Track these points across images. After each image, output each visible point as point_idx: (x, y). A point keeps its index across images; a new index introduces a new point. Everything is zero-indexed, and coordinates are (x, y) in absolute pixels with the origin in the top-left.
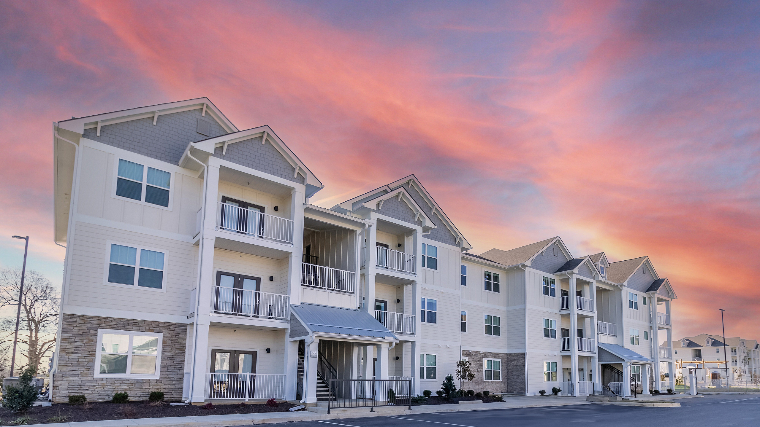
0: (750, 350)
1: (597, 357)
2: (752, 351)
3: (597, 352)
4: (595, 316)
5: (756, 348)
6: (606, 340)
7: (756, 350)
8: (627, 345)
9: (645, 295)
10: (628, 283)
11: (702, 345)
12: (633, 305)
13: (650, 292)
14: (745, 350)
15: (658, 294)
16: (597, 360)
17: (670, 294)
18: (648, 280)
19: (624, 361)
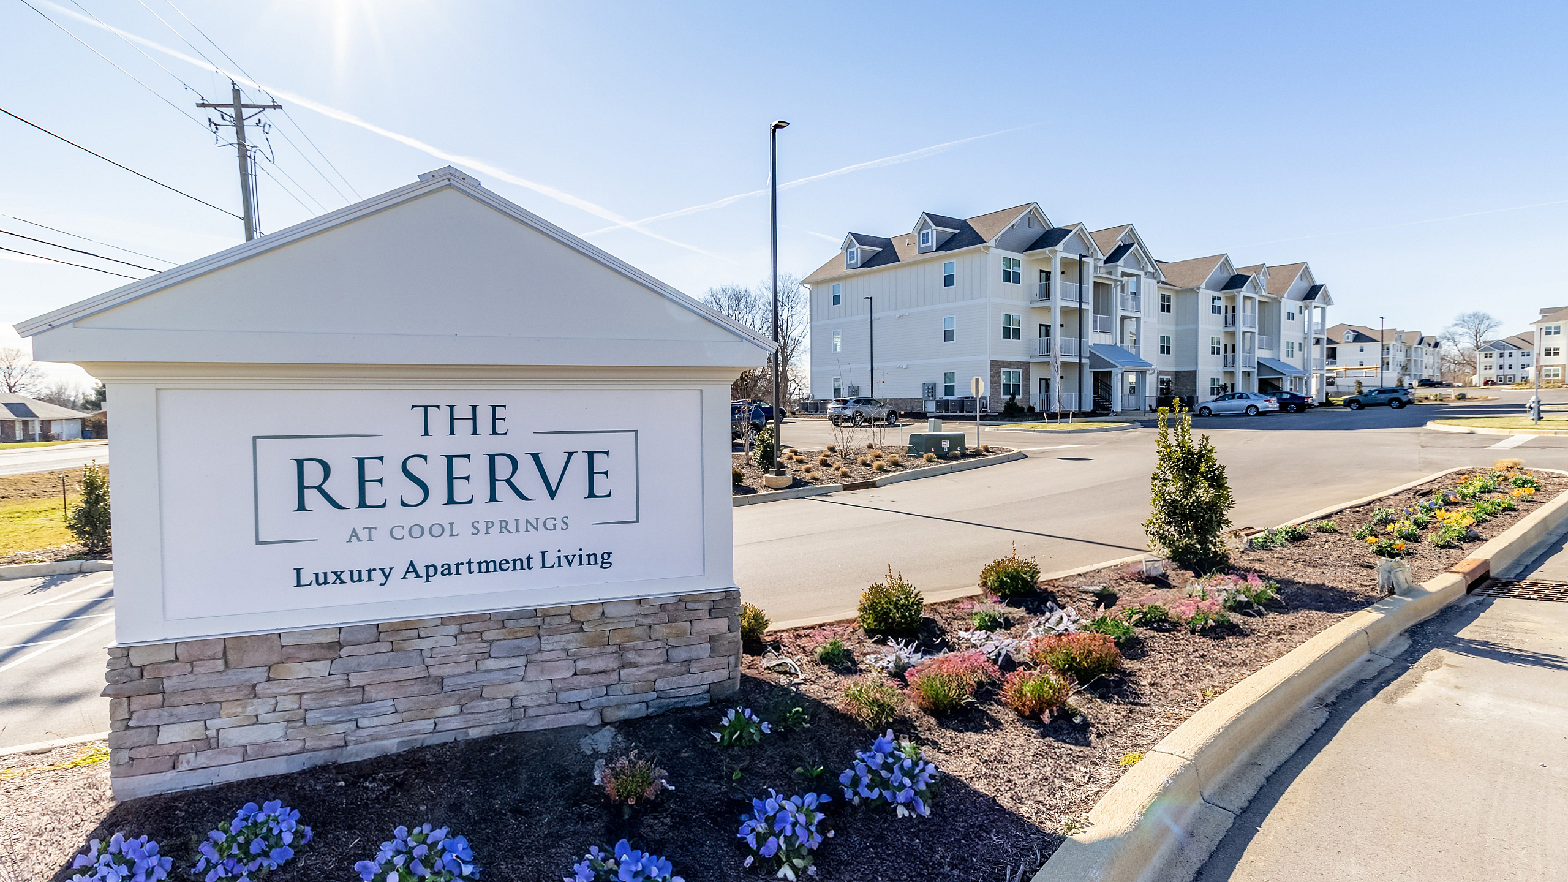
0: (1410, 347)
1: (1256, 372)
2: (1413, 349)
3: (1256, 366)
4: (1256, 331)
5: (1420, 343)
6: (1262, 354)
7: (1420, 346)
8: (1283, 358)
9: (1301, 304)
10: (1288, 295)
11: (1338, 341)
12: (1291, 316)
13: (1308, 301)
14: (1403, 347)
15: (1317, 301)
16: (1256, 375)
17: (1327, 300)
18: (1305, 286)
19: (1285, 375)
